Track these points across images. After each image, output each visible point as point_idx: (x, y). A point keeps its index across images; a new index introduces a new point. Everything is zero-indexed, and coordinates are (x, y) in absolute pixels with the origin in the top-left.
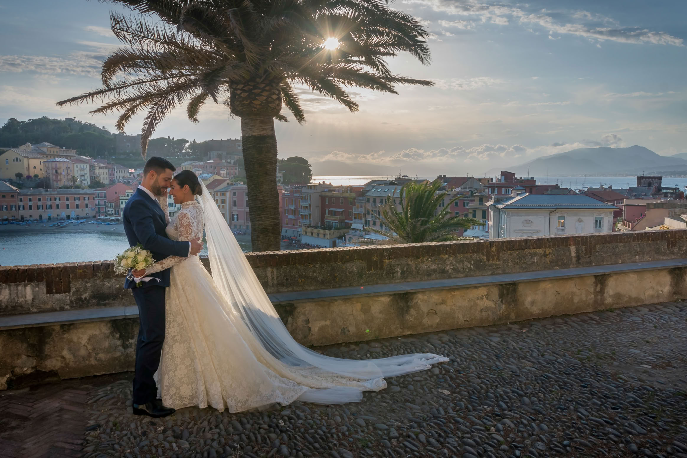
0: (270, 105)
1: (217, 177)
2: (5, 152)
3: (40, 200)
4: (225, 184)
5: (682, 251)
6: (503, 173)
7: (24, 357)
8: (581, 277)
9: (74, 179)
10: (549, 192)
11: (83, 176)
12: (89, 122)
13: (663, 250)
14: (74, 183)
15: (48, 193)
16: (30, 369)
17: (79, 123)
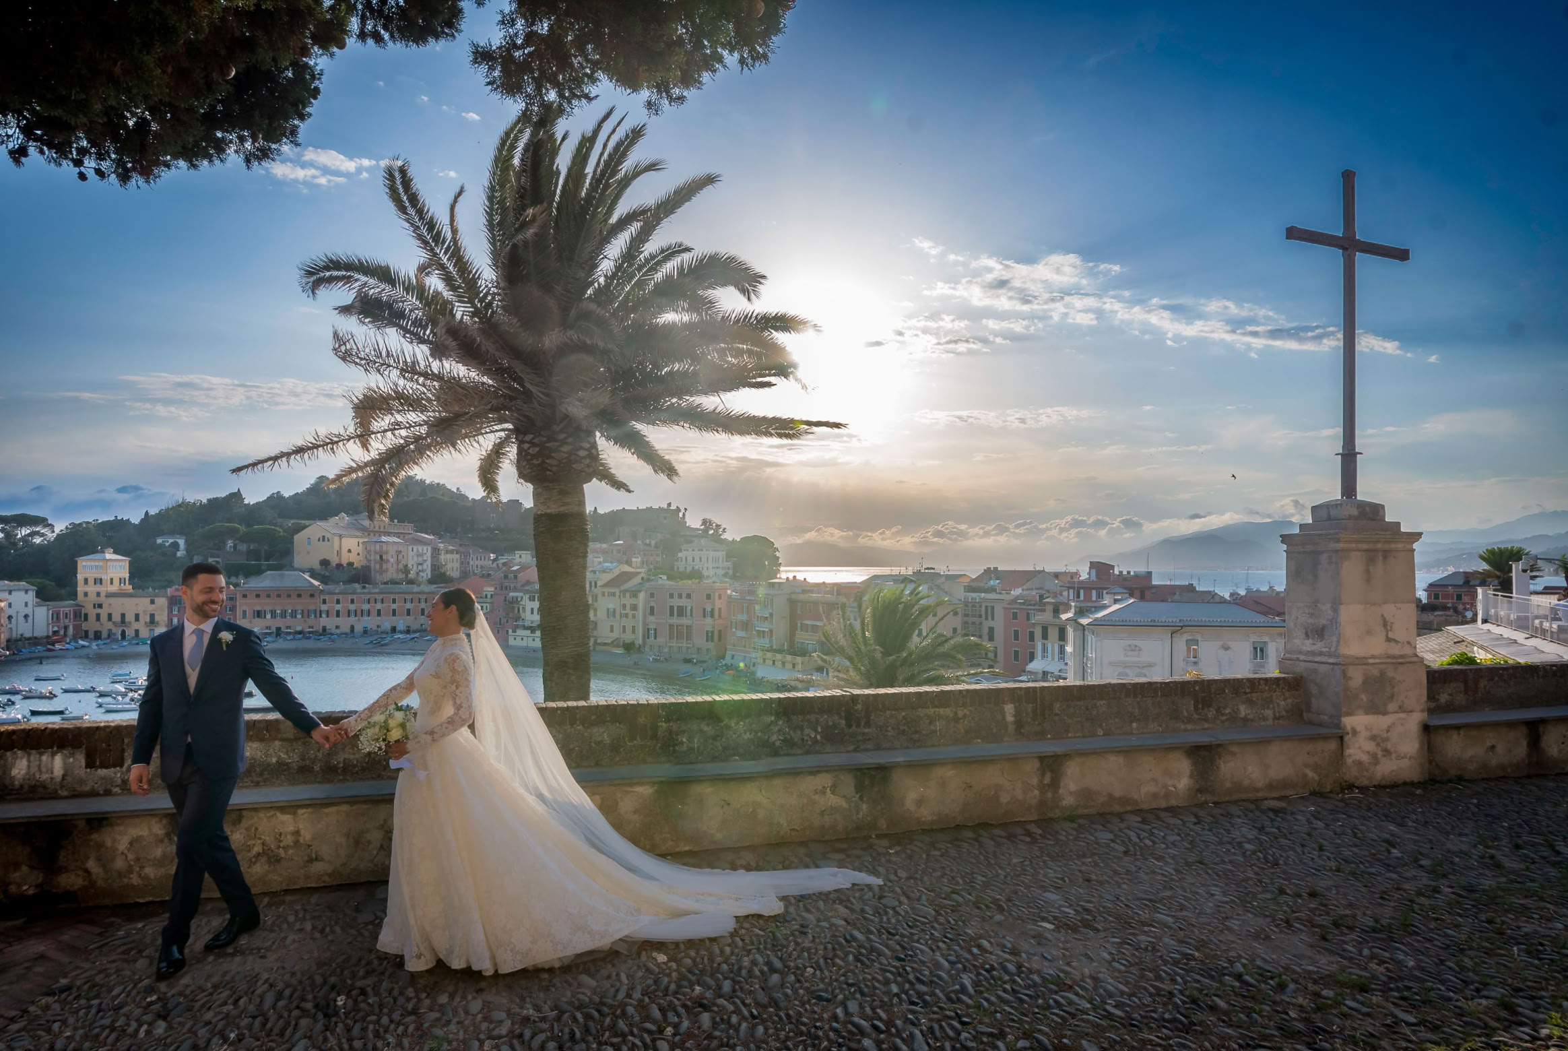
0: (574, 466)
1: (627, 569)
2: (305, 527)
3: (352, 601)
4: (637, 580)
5: (1222, 715)
6: (1093, 565)
7: (24, 868)
8: (1012, 759)
9: (406, 570)
10: (1176, 597)
11: (421, 564)
12: (436, 481)
13: (1185, 713)
14: (407, 576)
15: (365, 591)
16: (33, 888)
17: (423, 482)
